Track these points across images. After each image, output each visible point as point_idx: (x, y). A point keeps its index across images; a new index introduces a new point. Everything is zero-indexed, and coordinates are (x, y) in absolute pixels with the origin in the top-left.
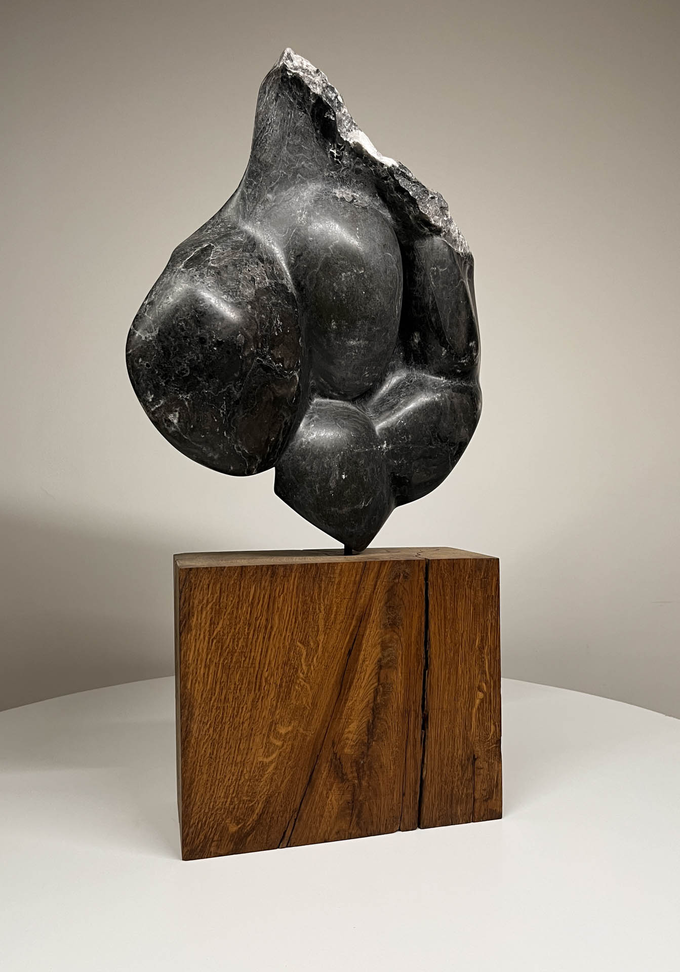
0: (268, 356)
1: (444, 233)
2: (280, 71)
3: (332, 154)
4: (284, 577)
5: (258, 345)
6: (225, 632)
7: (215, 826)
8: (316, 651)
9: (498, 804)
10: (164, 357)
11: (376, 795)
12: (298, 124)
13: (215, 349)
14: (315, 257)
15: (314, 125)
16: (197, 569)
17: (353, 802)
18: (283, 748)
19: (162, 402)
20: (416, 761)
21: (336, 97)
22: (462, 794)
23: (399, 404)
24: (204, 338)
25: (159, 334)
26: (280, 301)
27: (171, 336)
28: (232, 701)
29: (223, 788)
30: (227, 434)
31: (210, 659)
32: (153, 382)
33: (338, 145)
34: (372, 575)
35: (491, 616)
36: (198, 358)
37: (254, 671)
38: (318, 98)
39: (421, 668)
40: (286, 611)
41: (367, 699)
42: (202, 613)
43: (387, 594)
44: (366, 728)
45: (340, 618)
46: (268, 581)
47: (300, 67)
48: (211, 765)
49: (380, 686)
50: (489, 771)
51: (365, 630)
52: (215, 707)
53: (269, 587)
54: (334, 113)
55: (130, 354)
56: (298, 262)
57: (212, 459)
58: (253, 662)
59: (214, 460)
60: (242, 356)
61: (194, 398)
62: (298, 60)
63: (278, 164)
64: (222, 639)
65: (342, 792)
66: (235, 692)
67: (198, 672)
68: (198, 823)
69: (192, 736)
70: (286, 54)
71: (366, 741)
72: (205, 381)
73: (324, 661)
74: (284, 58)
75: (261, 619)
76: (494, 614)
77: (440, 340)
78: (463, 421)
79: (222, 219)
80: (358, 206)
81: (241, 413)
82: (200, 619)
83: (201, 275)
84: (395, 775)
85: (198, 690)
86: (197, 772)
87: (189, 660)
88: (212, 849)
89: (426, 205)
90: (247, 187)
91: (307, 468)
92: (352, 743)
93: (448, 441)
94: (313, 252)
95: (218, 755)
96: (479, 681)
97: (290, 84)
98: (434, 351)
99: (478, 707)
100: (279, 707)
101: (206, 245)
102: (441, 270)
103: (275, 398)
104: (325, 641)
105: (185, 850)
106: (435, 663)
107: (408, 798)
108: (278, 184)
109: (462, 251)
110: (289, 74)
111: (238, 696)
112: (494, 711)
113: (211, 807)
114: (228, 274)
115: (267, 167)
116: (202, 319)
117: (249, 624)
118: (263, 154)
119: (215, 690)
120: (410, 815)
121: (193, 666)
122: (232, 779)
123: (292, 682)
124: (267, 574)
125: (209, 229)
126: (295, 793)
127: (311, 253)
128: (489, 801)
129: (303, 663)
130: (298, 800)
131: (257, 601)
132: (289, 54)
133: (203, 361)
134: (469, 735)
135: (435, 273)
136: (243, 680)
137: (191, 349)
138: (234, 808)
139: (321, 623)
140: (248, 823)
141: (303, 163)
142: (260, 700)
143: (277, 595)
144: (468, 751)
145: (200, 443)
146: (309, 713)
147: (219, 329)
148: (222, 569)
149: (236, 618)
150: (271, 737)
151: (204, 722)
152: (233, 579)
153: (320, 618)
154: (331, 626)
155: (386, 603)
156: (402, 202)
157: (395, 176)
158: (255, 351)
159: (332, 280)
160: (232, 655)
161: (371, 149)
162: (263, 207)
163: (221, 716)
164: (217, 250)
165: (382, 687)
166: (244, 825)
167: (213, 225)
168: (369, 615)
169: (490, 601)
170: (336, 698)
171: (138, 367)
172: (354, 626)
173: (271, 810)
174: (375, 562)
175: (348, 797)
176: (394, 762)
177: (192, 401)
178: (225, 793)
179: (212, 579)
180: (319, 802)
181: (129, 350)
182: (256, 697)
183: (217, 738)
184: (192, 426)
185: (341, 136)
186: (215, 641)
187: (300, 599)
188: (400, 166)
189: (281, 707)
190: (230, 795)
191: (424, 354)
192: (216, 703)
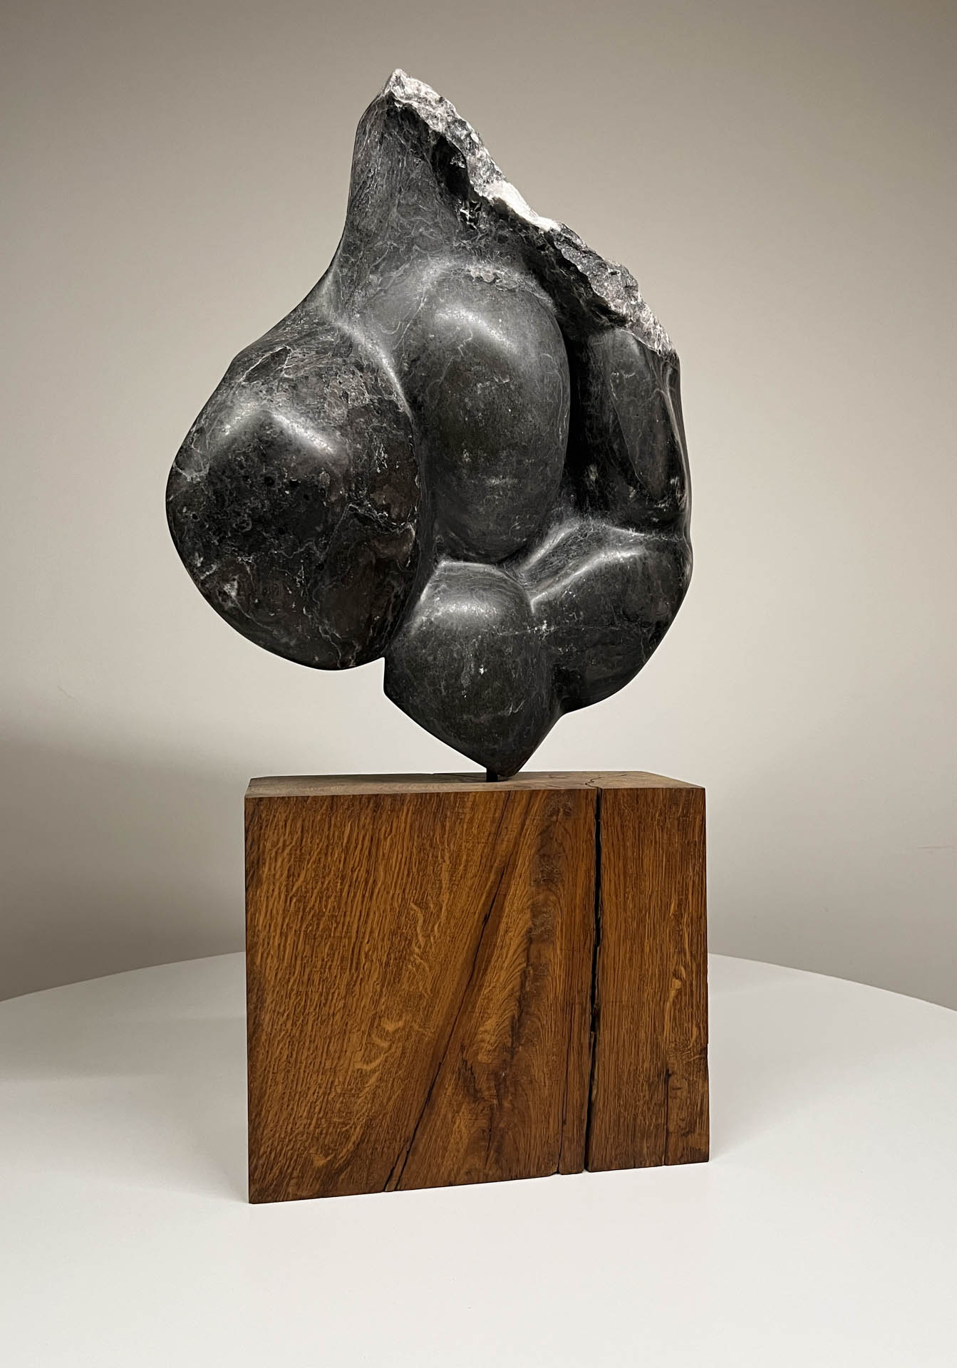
0: (366, 502)
1: (630, 323)
2: (385, 102)
3: (463, 215)
4: (392, 811)
5: (350, 487)
6: (309, 887)
7: (295, 1158)
8: (438, 917)
9: (704, 1141)
10: (216, 505)
11: (524, 1122)
12: (413, 176)
13: (287, 492)
14: (437, 360)
15: (436, 176)
16: (270, 799)
17: (490, 1131)
18: (390, 1052)
19: (214, 567)
20: (582, 1076)
21: (468, 135)
22: (650, 1125)
23: (567, 567)
24: (270, 478)
25: (209, 473)
26: (385, 425)
27: (227, 477)
28: (319, 984)
29: (306, 1106)
30: (306, 610)
31: (288, 925)
32: (202, 539)
33: (471, 203)
34: (519, 811)
35: (693, 871)
36: (263, 506)
37: (349, 943)
38: (441, 138)
39: (590, 944)
40: (394, 860)
41: (510, 986)
42: (276, 861)
43: (540, 837)
44: (510, 1026)
45: (472, 870)
46: (368, 818)
47: (415, 95)
48: (288, 1071)
49: (530, 968)
50: (689, 1092)
51: (509, 887)
52: (294, 992)
53: (371, 826)
54: (464, 158)
55: (172, 501)
56: (413, 369)
57: (287, 645)
58: (348, 929)
59: (291, 647)
60: (327, 502)
61: (258, 561)
62: (412, 86)
63: (386, 232)
64: (305, 897)
65: (474, 1116)
66: (323, 971)
67: (271, 943)
68: (270, 1153)
69: (263, 1030)
70: (393, 78)
71: (509, 1045)
72: (274, 538)
73: (449, 931)
74: (390, 83)
75: (359, 870)
76: (697, 868)
77: (626, 477)
78: (661, 591)
79: (306, 312)
80: (501, 287)
81: (328, 582)
82: (275, 869)
83: (270, 391)
84: (551, 1095)
85: (271, 967)
86: (270, 1080)
87: (258, 925)
88: (290, 1190)
89: (603, 284)
90: (342, 266)
91: (428, 658)
92: (490, 1047)
93: (639, 619)
94: (435, 355)
95: (299, 1060)
96: (674, 963)
97: (399, 118)
98: (618, 492)
99: (674, 1001)
100: (384, 993)
101: (279, 349)
102: (626, 376)
103: (378, 560)
104: (450, 903)
105: (253, 1190)
106: (610, 937)
107: (571, 1130)
108: (386, 261)
109: (660, 348)
110: (398, 106)
111: (327, 978)
112: (698, 1007)
113: (289, 1131)
114: (308, 388)
115: (368, 237)
116: (270, 451)
117: (342, 876)
118: (363, 219)
119: (295, 969)
120: (573, 1152)
121: (265, 933)
122: (318, 1093)
123: (402, 958)
124: (368, 807)
125: (288, 326)
126: (408, 1114)
127: (433, 356)
128: (690, 1136)
129: (419, 932)
130: (412, 1125)
131: (352, 847)
132: (398, 78)
133: (270, 510)
134: (659, 1040)
135: (618, 381)
136: (334, 954)
137: (253, 493)
138: (321, 1134)
139: (445, 876)
140: (341, 1155)
141: (421, 230)
142: (359, 982)
143: (382, 837)
144: (659, 1064)
145: (268, 624)
146: (427, 1003)
147: (292, 465)
148: (305, 799)
149: (324, 866)
150: (373, 1036)
151: (279, 1013)
152: (321, 812)
153: (443, 869)
154: (459, 881)
155: (539, 850)
156: (569, 280)
157: (555, 243)
158: (347, 495)
159: (462, 393)
160: (318, 919)
161: (519, 206)
162: (363, 293)
163: (303, 1003)
164: (295, 355)
165: (533, 968)
166: (335, 1157)
167: (294, 320)
168: (515, 866)
169: (692, 850)
170: (466, 983)
171: (182, 520)
172: (492, 882)
173: (373, 1138)
174: (522, 791)
175: (483, 1123)
176: (551, 1076)
177: (255, 567)
178: (309, 1112)
179: (290, 813)
180: (442, 1128)
181: (170, 496)
182: (352, 978)
183: (297, 1034)
184: (256, 601)
185: (475, 190)
186: (294, 900)
187: (415, 843)
188: (562, 229)
189: (388, 994)
190: (316, 1115)
191: (603, 496)
192: (295, 987)
